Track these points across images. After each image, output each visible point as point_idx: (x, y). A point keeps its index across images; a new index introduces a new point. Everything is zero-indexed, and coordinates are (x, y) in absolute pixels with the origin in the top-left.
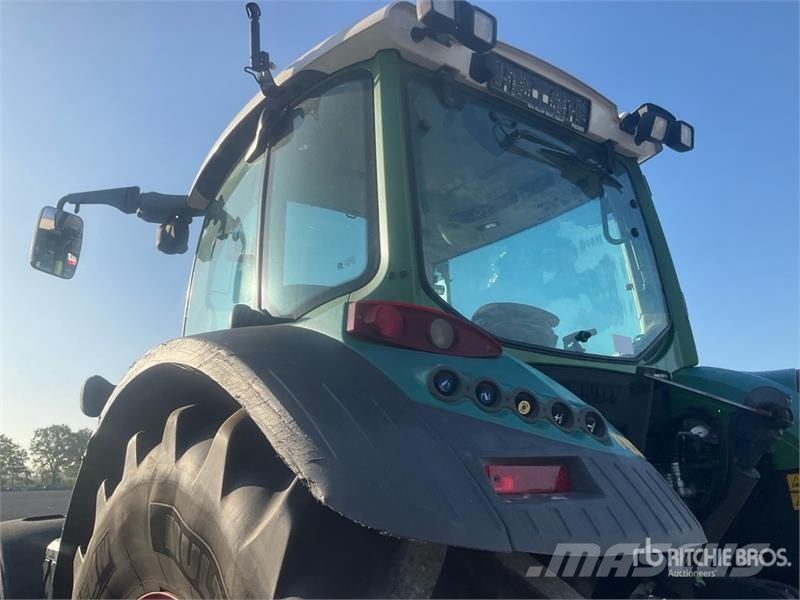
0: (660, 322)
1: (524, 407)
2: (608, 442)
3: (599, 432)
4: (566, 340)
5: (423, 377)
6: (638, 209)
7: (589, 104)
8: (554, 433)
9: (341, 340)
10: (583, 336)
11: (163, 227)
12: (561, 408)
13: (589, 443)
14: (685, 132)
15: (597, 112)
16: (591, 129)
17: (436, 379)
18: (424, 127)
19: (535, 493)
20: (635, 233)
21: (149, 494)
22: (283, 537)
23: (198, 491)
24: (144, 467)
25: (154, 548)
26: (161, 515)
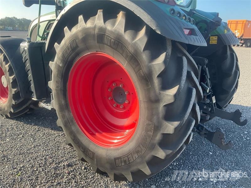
1: (184, 18)
8: (190, 24)
12: (189, 18)
13: (194, 26)
21: (94, 30)
22: (145, 40)
23: (115, 30)
24: (89, 24)
25: (98, 42)
26: (101, 36)
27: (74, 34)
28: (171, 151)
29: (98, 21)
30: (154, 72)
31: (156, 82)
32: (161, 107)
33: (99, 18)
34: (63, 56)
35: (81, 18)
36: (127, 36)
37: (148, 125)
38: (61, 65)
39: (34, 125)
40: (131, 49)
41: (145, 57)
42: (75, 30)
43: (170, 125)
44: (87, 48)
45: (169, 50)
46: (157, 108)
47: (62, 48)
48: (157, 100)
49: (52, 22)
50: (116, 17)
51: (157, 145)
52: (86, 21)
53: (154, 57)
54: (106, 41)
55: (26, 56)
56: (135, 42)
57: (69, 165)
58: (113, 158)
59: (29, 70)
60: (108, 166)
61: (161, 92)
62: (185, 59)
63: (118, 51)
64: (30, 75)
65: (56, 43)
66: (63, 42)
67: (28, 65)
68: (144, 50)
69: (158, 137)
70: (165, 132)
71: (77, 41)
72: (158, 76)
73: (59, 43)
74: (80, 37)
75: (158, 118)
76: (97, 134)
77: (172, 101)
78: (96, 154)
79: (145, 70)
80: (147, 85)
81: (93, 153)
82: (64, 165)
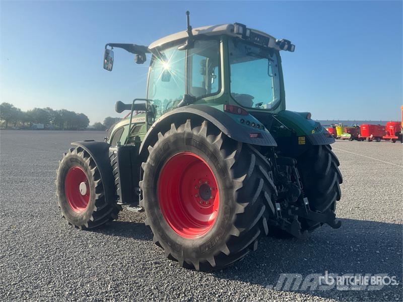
0: (278, 99)
1: (253, 125)
2: (265, 130)
3: (264, 129)
4: (256, 105)
5: (239, 120)
6: (277, 68)
7: (269, 39)
8: (258, 129)
9: (223, 111)
10: (260, 104)
11: (138, 56)
12: (258, 125)
13: (262, 130)
14: (293, 47)
15: (271, 41)
16: (269, 46)
17: (241, 120)
18: (231, 54)
19: (255, 138)
20: (275, 75)
21: (184, 135)
22: (221, 142)
23: (200, 135)
24: (180, 130)
25: (186, 144)
26: (189, 139)
27: (167, 138)
28: (244, 229)
29: (186, 128)
30: (228, 165)
31: (230, 173)
32: (234, 192)
33: (187, 126)
34: (156, 157)
35: (173, 125)
36: (208, 140)
37: (226, 208)
38: (153, 165)
39: (114, 236)
40: (211, 149)
41: (221, 154)
42: (167, 135)
43: (241, 206)
44: (178, 150)
45: (240, 148)
46: (232, 194)
47: (155, 150)
48: (232, 187)
49: (137, 125)
50: (201, 125)
51: (233, 225)
52: (177, 129)
53: (228, 154)
54: (192, 143)
55: (114, 159)
56: (215, 144)
57: (156, 263)
58: (198, 246)
59: (117, 173)
60: (194, 255)
61: (234, 180)
62: (253, 156)
63: (202, 151)
64: (117, 178)
65: (150, 146)
66: (156, 145)
67: (116, 168)
68: (221, 149)
69: (234, 218)
70: (238, 213)
71: (169, 143)
72: (231, 168)
73: (153, 146)
74: (172, 141)
75: (233, 201)
76: (184, 229)
77: (242, 186)
78: (183, 246)
79: (222, 164)
80: (224, 175)
81: (181, 246)
82: (151, 263)
